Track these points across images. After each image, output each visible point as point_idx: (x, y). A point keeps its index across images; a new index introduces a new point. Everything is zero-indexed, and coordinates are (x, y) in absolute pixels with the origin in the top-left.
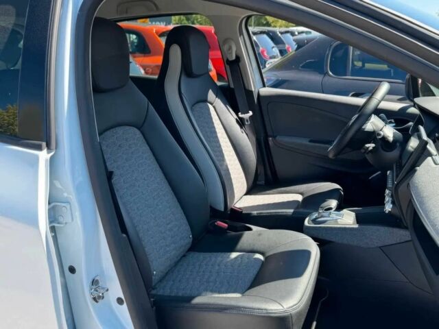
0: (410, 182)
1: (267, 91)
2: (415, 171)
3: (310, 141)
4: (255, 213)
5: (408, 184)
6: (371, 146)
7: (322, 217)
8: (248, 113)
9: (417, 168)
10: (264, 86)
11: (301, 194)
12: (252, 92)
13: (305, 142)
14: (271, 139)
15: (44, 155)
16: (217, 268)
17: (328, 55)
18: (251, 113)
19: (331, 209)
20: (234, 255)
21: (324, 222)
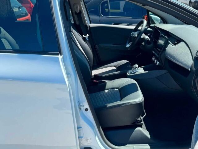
0: (165, 53)
1: (92, 25)
2: (166, 49)
3: (114, 45)
4: (104, 75)
5: (164, 54)
6: (143, 43)
7: (133, 71)
8: (87, 35)
9: (166, 48)
10: (91, 23)
11: (114, 66)
12: (87, 26)
13: (112, 45)
14: (97, 45)
15: (60, 57)
16: (103, 96)
17: (100, 7)
18: (88, 35)
19: (137, 68)
20: (106, 91)
21: (135, 73)
